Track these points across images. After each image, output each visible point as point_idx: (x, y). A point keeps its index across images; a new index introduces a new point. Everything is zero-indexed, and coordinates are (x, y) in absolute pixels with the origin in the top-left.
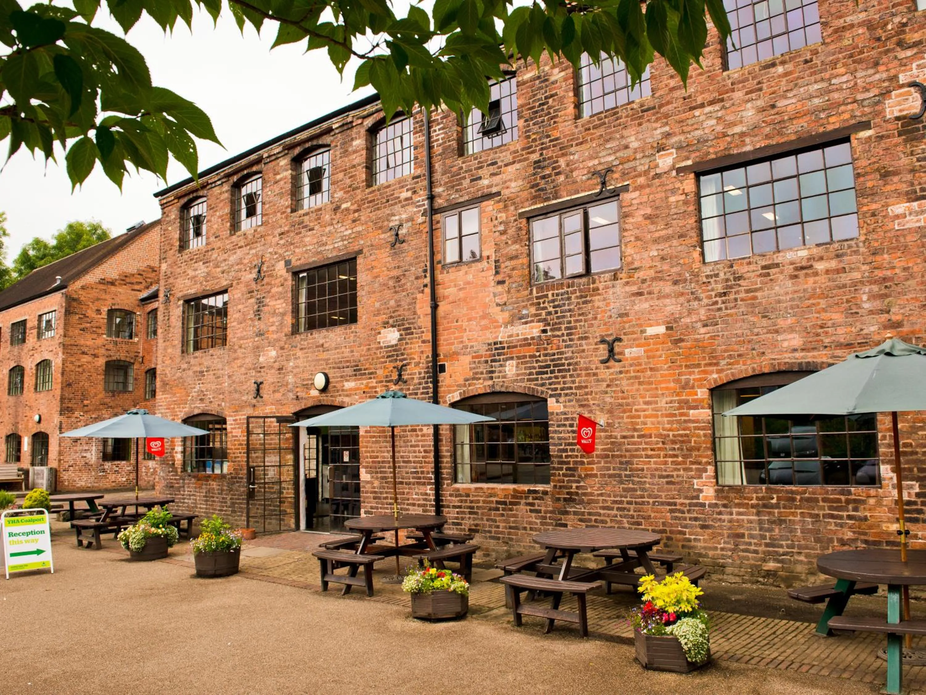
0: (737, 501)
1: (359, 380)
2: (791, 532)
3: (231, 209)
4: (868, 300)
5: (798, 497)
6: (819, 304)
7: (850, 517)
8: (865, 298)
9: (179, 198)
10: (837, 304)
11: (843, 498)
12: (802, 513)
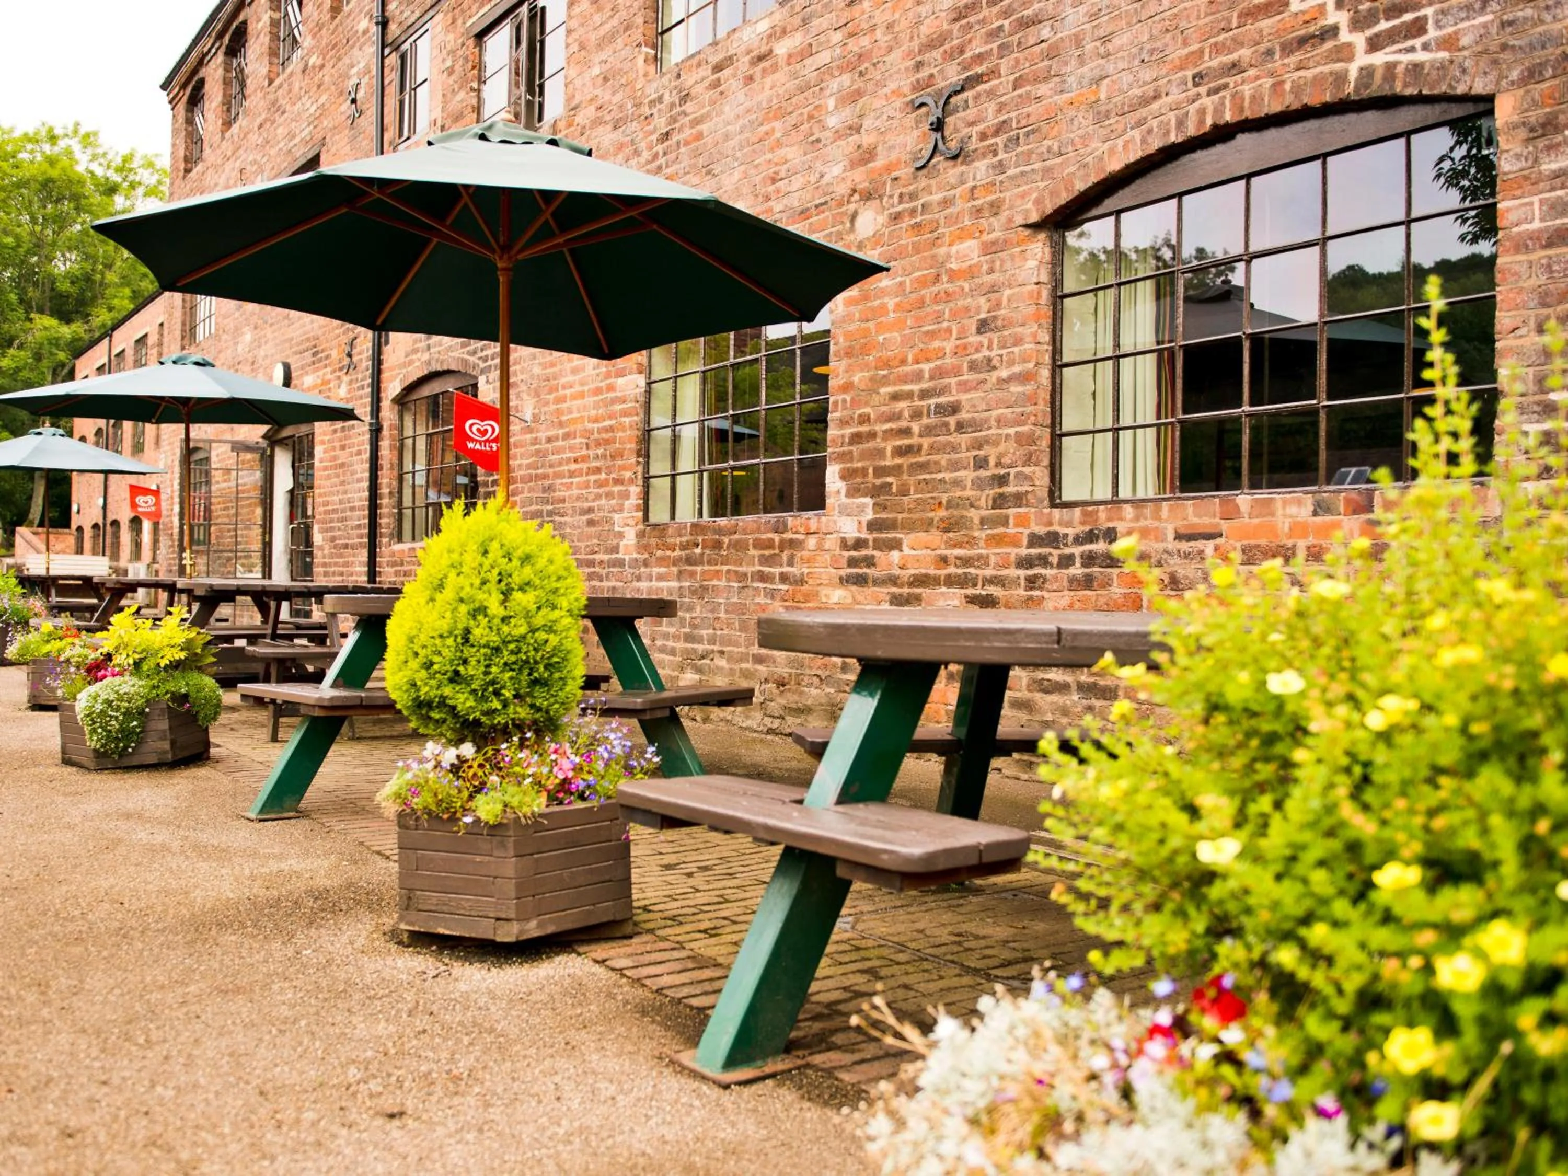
0: (659, 553)
1: (318, 370)
2: (712, 611)
3: (224, 95)
4: (836, 107)
5: (726, 540)
6: (773, 130)
7: (784, 578)
8: (831, 103)
9: (184, 86)
10: (795, 126)
11: (776, 538)
12: (728, 571)
